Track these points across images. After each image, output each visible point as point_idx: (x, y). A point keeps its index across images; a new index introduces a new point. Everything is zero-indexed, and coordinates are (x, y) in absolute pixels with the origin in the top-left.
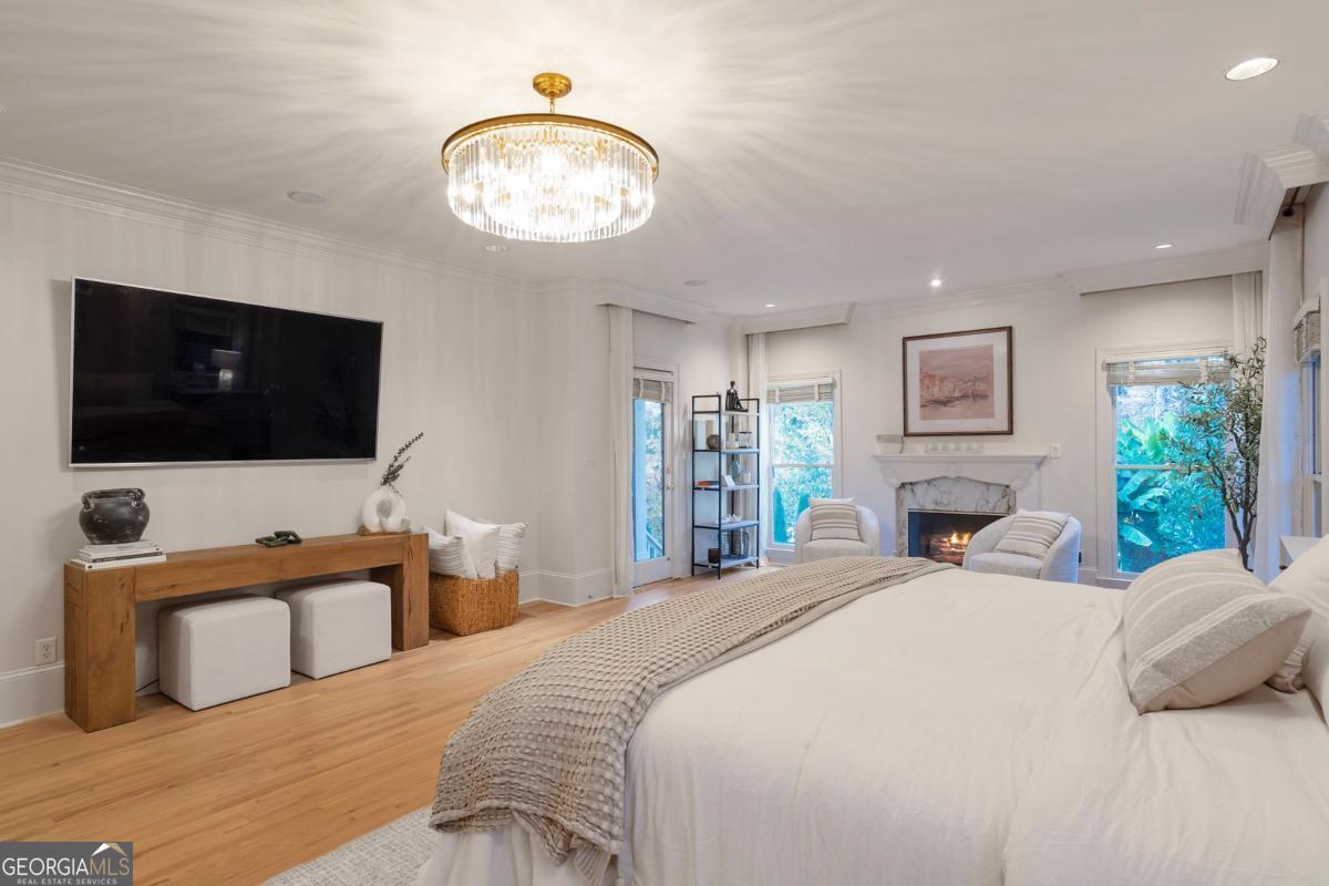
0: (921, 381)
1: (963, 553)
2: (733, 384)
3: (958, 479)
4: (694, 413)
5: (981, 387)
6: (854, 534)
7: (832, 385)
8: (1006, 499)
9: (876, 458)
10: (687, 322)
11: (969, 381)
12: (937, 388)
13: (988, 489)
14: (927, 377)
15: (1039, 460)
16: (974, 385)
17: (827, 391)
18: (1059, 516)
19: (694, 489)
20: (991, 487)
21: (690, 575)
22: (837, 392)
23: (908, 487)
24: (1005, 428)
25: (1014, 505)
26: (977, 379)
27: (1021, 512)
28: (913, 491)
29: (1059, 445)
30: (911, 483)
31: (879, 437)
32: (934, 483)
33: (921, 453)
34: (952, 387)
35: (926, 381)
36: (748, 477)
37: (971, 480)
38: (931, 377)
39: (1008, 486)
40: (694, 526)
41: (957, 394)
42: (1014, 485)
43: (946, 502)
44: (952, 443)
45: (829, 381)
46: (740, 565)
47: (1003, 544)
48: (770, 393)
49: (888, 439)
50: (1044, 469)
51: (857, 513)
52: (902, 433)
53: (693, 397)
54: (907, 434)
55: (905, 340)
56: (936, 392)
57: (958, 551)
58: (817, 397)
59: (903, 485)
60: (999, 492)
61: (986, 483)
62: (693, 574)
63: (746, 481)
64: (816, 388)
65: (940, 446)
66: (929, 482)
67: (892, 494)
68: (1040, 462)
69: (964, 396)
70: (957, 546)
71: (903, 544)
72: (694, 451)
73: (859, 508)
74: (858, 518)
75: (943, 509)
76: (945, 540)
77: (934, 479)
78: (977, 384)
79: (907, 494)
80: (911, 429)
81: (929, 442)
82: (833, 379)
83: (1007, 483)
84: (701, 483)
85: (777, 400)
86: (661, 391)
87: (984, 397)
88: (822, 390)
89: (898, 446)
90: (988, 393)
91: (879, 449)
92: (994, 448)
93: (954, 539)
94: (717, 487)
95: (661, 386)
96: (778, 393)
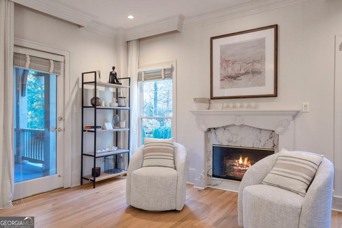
0: (221, 64)
1: (246, 170)
2: (114, 68)
3: (242, 126)
4: (83, 83)
5: (258, 66)
6: (170, 163)
7: (172, 70)
8: (272, 139)
9: (193, 112)
10: (79, 26)
11: (250, 63)
12: (231, 68)
13: (261, 133)
14: (225, 62)
15: (295, 113)
16: (253, 66)
17: (168, 74)
18: (314, 157)
19: (83, 131)
20: (262, 131)
21: (80, 184)
22: (174, 73)
23: (212, 131)
24: (272, 92)
25: (278, 144)
26: (254, 61)
27: (283, 152)
28: (215, 133)
29: (307, 103)
30: (214, 129)
31: (195, 99)
32: (227, 128)
33: (220, 110)
34: (239, 67)
35: (224, 64)
36: (123, 124)
37: (250, 127)
38: (227, 61)
39: (273, 131)
40: (82, 154)
41: (242, 72)
42: (278, 130)
43: (235, 141)
44: (238, 103)
45: (170, 67)
46: (120, 176)
47: (269, 178)
48: (139, 75)
49: (201, 100)
50: (298, 119)
51: (174, 148)
52: (210, 98)
53: (83, 74)
54: (212, 98)
55: (212, 39)
56: (230, 71)
57: (242, 169)
58: (163, 77)
59: (209, 130)
60: (268, 135)
61: (260, 129)
62: (82, 183)
63: (122, 126)
64: (163, 72)
65: (231, 105)
66: (225, 128)
67: (202, 135)
68: (295, 115)
69: (247, 73)
70: (242, 165)
71: (210, 166)
72: (83, 107)
73: (176, 144)
74: (174, 152)
75: (233, 145)
76: (236, 161)
77: (228, 126)
78: (255, 64)
79: (212, 135)
80: (215, 95)
81: (225, 102)
82: (172, 65)
83: (273, 130)
84: (87, 127)
85: (143, 79)
86: (50, 66)
87: (259, 72)
88: (167, 73)
89: (207, 105)
90: (262, 70)
91: (195, 107)
92: (265, 105)
93: (240, 161)
94: (93, 130)
95: (50, 63)
96: (143, 75)
